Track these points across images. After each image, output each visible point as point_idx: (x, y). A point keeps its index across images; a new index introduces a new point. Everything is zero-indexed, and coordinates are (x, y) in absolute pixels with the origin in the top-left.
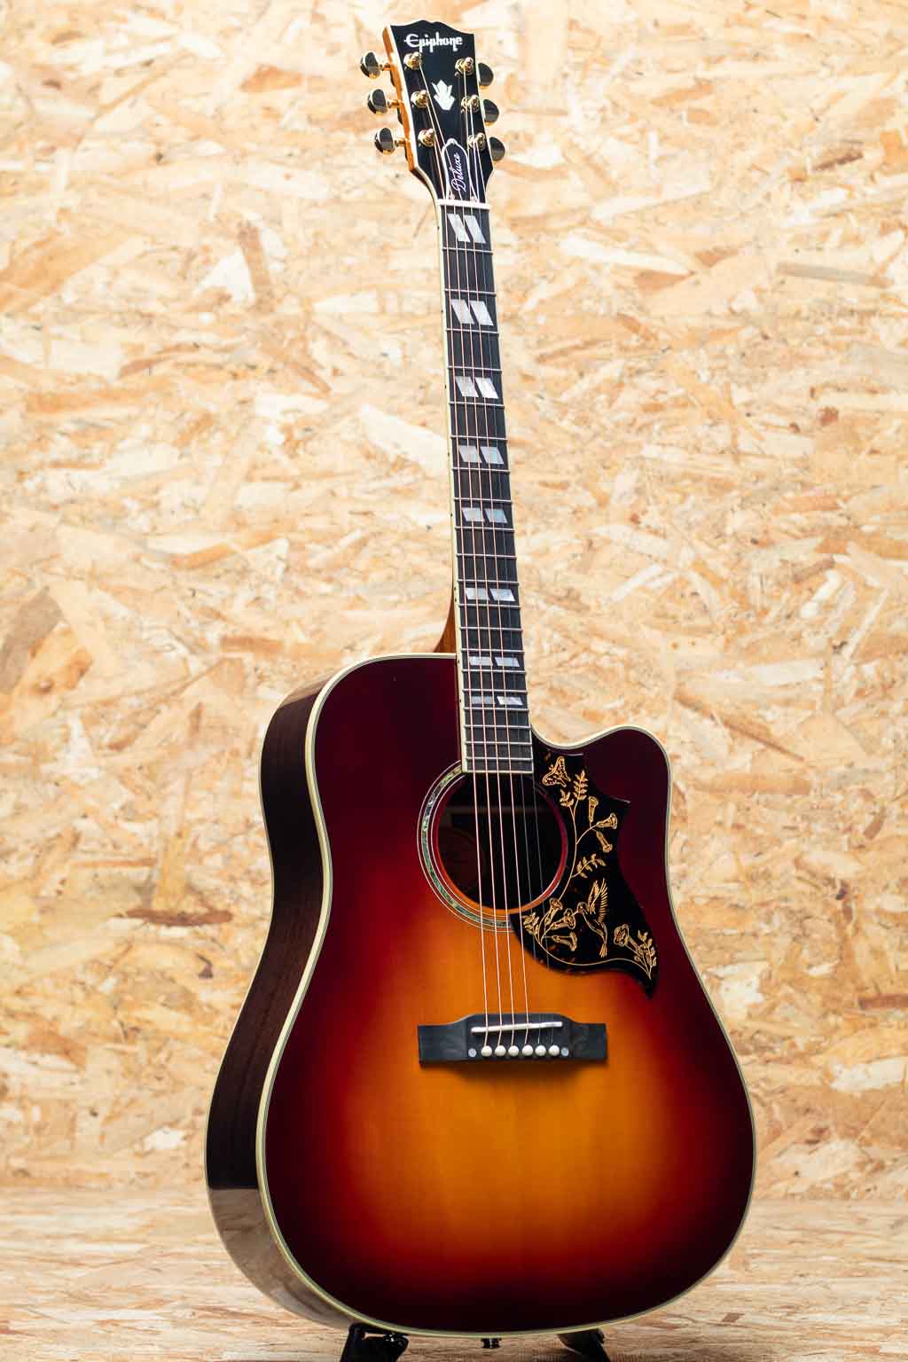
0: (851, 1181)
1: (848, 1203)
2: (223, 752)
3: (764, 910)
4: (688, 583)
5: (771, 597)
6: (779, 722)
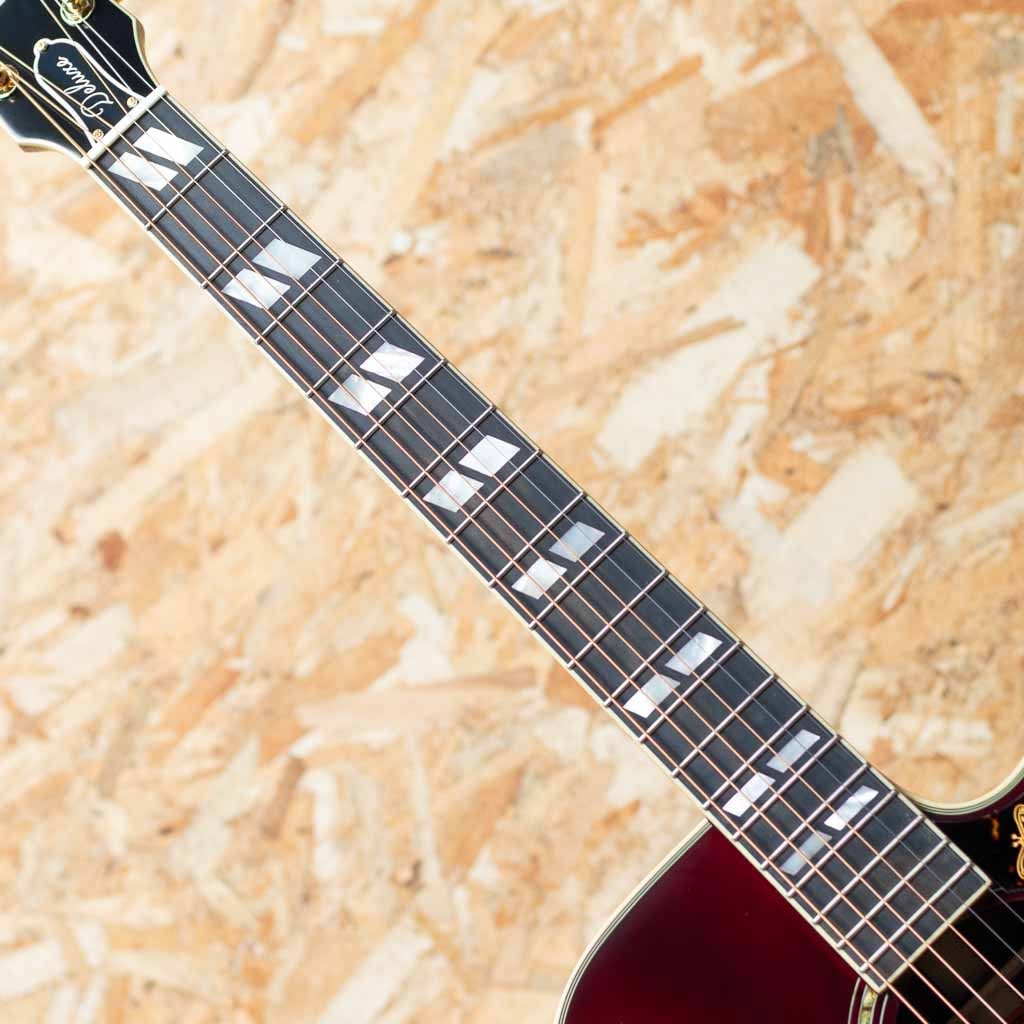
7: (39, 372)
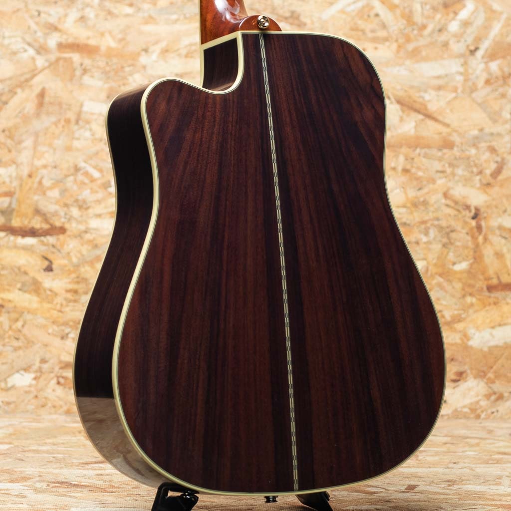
0: (481, 407)
1: (480, 421)
2: (59, 120)
3: (423, 226)
4: (372, 8)
5: (428, 17)
6: (434, 101)
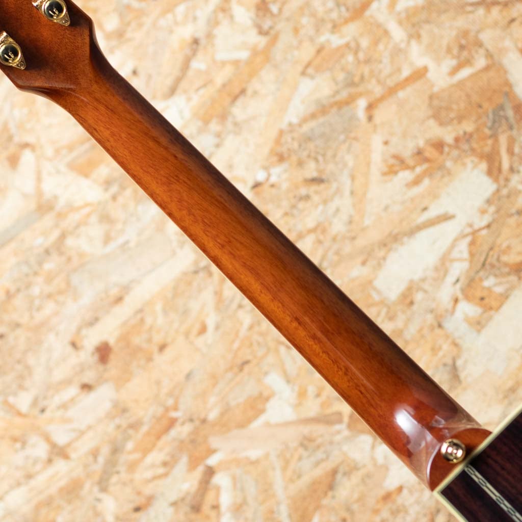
7: (61, 253)
